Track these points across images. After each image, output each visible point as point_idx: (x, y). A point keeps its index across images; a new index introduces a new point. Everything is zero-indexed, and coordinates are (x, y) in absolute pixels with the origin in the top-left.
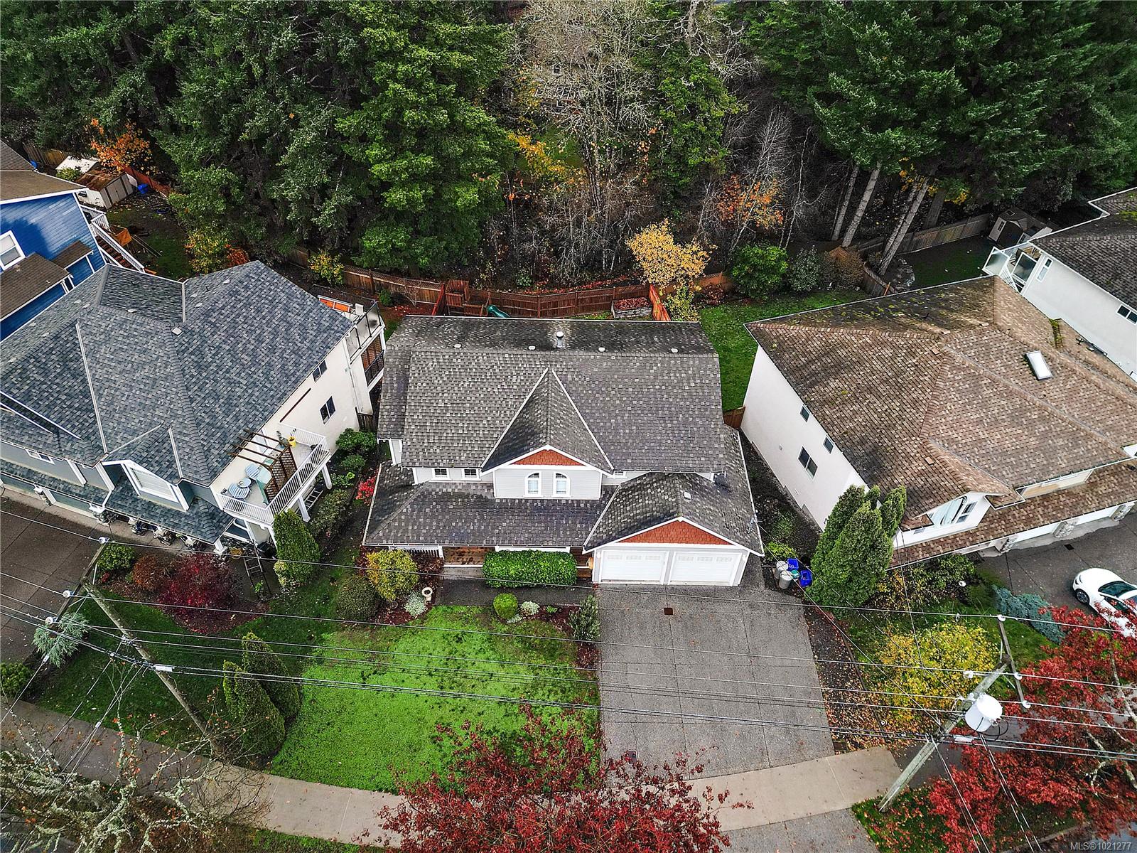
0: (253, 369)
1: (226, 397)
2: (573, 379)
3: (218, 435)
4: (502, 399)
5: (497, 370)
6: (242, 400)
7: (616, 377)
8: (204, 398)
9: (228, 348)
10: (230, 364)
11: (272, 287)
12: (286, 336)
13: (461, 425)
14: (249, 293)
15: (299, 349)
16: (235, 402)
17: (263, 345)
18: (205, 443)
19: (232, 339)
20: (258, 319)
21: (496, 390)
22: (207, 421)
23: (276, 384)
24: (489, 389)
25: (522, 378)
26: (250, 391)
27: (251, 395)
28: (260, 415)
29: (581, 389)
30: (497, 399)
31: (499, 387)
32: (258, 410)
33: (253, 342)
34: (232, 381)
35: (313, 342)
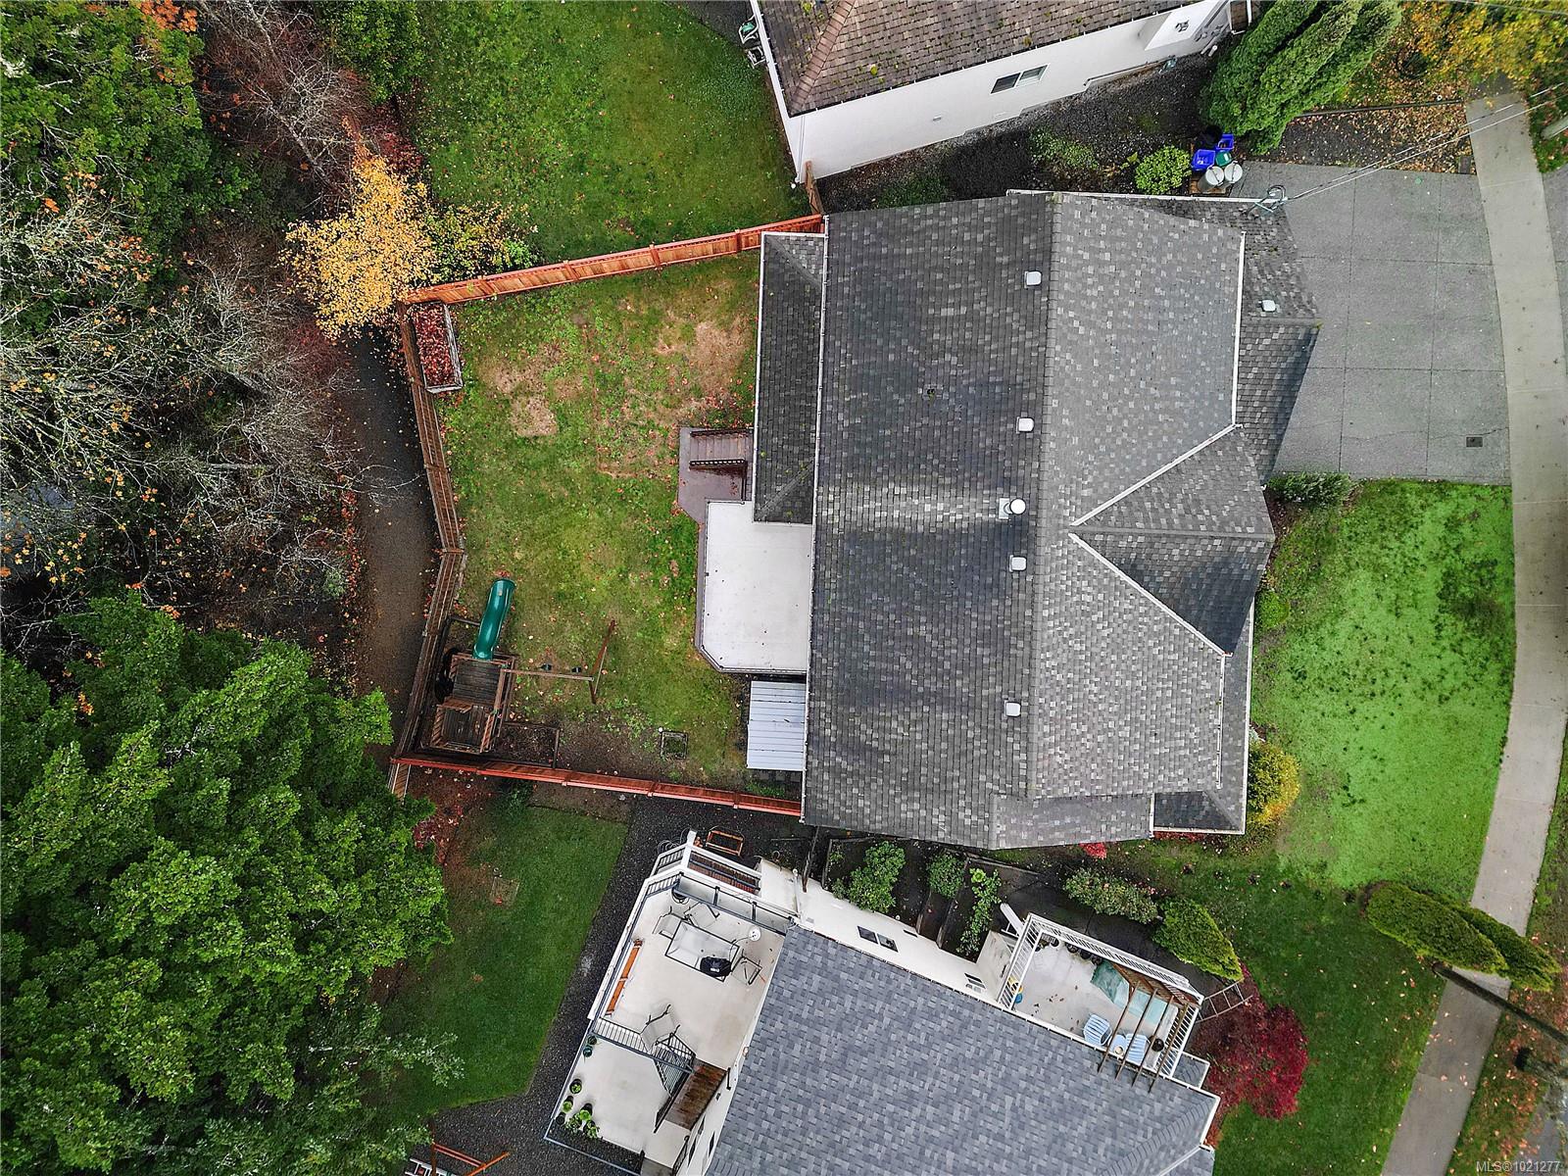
0: (976, 1093)
1: (1051, 1123)
2: (1090, 485)
3: (1126, 1112)
4: (1120, 621)
5: (1072, 631)
6: (1046, 1093)
7: (1088, 403)
8: (1070, 1161)
9: (950, 1155)
10: (983, 1138)
11: (771, 1111)
12: (878, 1051)
13: (1159, 694)
14: (804, 1155)
15: (897, 1018)
16: (1054, 1104)
17: (916, 1088)
18: (1150, 1129)
19: (928, 1153)
20: (860, 1118)
21: (1105, 633)
22: (1109, 1141)
23: (990, 1042)
24: (1104, 645)
25: (1085, 583)
26: (1023, 1084)
27: (1029, 1079)
28: (1062, 1052)
29: (1107, 473)
30: (1120, 631)
31: (1100, 626)
32: (1054, 1059)
33: (917, 1111)
34: (1016, 1124)
35: (869, 995)
